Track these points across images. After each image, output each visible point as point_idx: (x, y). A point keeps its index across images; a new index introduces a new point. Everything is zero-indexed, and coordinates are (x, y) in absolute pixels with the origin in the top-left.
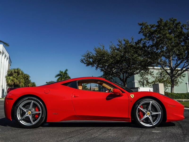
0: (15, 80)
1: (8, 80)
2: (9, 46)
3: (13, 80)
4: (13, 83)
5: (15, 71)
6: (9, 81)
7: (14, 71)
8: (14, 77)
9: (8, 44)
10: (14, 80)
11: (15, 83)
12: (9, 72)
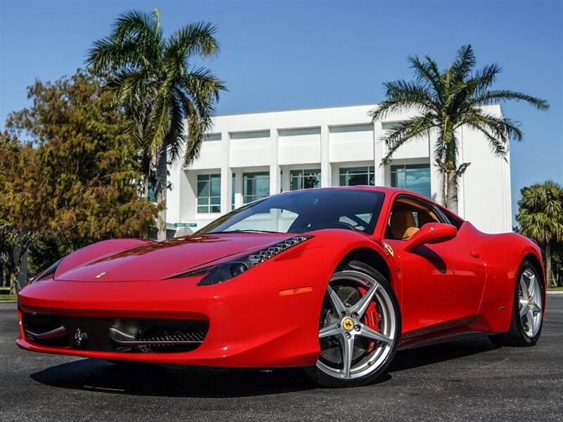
0: (556, 225)
1: (529, 228)
2: (546, 107)
3: (547, 227)
4: (549, 236)
5: (551, 194)
6: (535, 231)
7: (547, 194)
8: (550, 216)
9: (544, 101)
10: (553, 225)
11: (554, 236)
12: (532, 200)
